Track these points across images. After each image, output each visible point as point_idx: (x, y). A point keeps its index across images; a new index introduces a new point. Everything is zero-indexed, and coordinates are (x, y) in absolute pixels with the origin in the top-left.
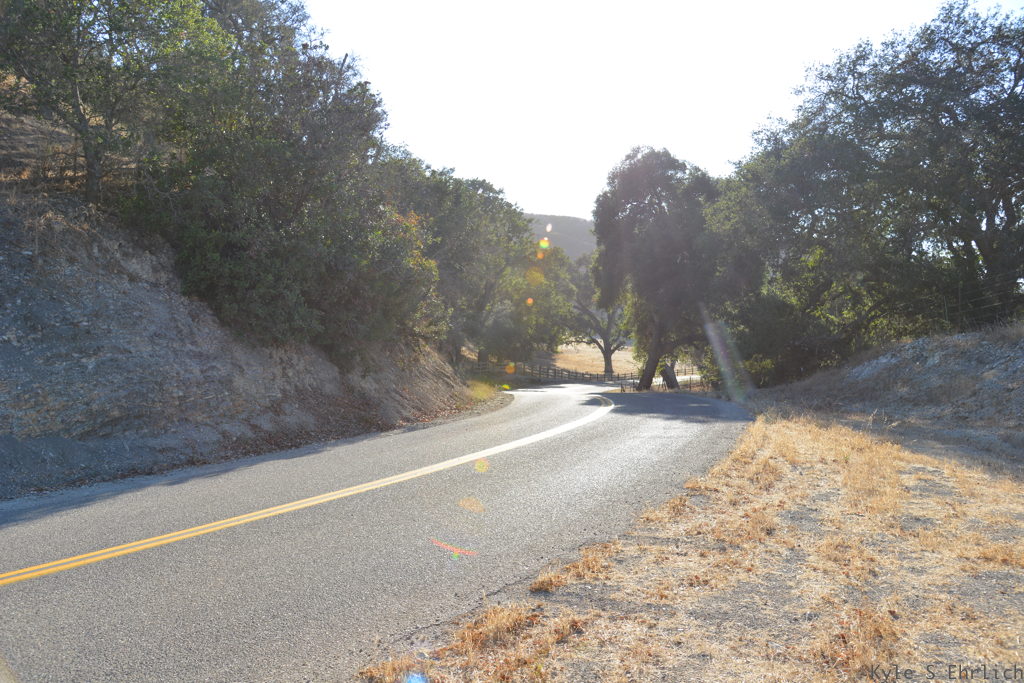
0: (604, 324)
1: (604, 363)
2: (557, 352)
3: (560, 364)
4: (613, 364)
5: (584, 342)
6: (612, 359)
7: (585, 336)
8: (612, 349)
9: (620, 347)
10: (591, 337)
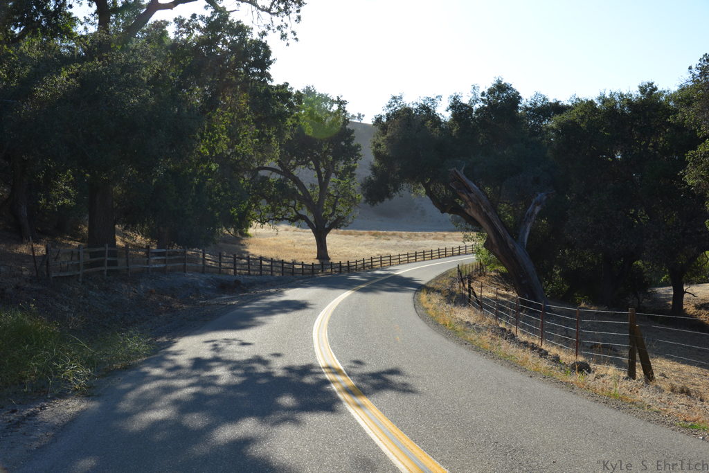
0: (315, 194)
1: (315, 248)
2: (247, 235)
3: (254, 250)
4: (328, 248)
5: (286, 219)
6: (327, 242)
7: (288, 210)
8: (326, 226)
9: (338, 224)
10: (296, 211)
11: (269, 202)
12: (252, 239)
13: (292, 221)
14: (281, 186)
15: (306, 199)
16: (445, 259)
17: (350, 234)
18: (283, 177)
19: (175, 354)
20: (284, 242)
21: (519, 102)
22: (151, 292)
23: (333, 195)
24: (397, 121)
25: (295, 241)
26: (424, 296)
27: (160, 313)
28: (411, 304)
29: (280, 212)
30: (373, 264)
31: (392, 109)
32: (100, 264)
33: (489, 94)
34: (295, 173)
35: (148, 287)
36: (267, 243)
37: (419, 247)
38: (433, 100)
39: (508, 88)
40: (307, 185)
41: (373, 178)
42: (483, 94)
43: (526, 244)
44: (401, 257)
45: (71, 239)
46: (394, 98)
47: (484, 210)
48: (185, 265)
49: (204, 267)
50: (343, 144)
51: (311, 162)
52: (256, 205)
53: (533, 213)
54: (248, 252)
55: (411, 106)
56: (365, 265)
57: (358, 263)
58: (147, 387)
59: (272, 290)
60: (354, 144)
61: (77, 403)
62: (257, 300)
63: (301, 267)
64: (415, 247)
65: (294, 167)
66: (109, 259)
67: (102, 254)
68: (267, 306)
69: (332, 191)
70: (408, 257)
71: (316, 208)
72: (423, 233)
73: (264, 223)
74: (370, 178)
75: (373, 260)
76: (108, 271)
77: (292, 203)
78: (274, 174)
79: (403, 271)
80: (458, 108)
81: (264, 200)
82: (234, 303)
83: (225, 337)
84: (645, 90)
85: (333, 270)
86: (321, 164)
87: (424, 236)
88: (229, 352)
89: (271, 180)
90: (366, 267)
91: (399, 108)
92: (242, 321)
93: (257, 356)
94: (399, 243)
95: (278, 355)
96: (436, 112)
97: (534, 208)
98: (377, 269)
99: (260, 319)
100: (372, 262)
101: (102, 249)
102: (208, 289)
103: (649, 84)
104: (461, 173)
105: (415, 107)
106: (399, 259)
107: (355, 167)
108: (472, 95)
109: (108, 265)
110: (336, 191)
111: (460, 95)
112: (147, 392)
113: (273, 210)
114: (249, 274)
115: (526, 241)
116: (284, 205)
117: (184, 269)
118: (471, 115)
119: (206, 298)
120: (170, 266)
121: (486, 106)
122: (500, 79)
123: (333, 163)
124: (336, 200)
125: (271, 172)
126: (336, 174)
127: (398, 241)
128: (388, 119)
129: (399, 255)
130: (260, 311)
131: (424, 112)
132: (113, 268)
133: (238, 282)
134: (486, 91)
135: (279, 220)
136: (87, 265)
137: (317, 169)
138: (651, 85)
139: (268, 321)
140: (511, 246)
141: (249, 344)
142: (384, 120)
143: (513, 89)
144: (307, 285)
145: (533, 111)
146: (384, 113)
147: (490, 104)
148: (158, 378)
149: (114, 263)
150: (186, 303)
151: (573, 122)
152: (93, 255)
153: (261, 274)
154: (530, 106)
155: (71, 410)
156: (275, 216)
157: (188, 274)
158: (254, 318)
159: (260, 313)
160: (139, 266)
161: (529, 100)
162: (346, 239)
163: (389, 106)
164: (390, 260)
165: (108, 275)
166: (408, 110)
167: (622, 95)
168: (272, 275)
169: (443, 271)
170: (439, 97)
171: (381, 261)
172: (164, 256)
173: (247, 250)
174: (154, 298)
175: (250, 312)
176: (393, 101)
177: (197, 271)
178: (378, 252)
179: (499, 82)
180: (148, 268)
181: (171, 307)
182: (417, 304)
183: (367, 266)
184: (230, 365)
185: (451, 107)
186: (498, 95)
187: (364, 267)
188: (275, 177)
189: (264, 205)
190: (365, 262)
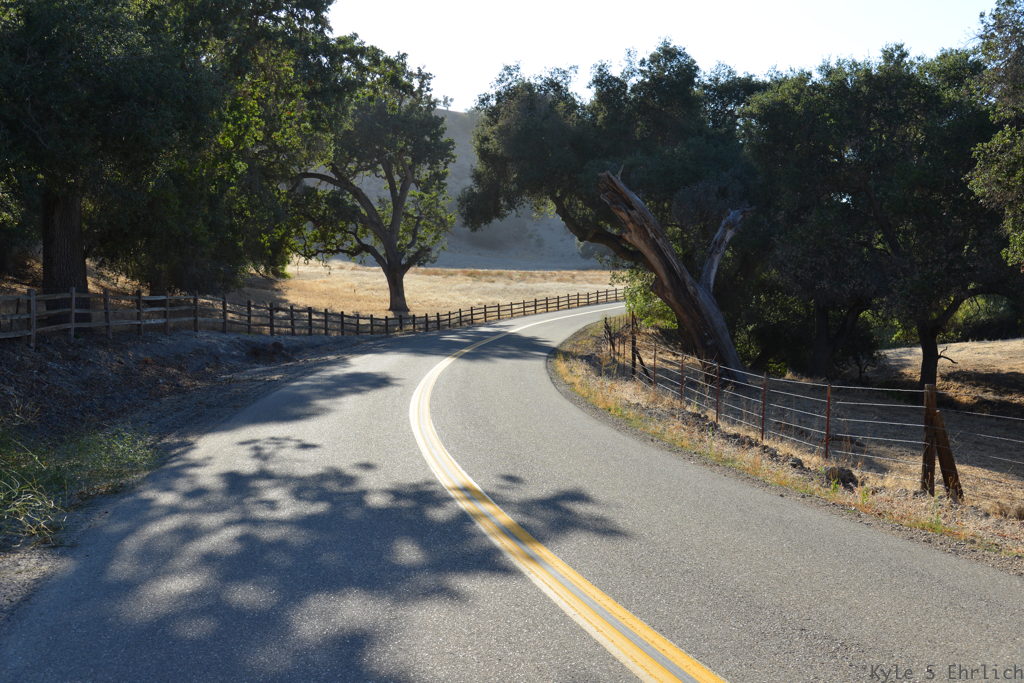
0: (386, 215)
1: (387, 295)
2: (284, 276)
3: (295, 298)
5: (343, 251)
6: (404, 285)
7: (345, 238)
8: (403, 262)
9: (421, 258)
10: (358, 240)
11: (317, 224)
12: (292, 282)
13: (352, 254)
14: (334, 201)
15: (373, 222)
16: (578, 309)
17: (436, 274)
18: (337, 189)
19: (195, 465)
20: (340, 286)
21: (696, 76)
22: (146, 362)
23: (412, 216)
24: (514, 103)
25: (356, 284)
26: (562, 366)
27: (161, 396)
28: (546, 378)
29: (333, 241)
30: (475, 317)
31: (504, 84)
32: (65, 318)
33: (652, 62)
34: (356, 182)
35: (141, 355)
36: (316, 288)
37: (538, 292)
38: (564, 72)
39: (679, 54)
40: (374, 201)
41: (475, 190)
42: (643, 62)
43: (712, 286)
44: (514, 307)
45: (16, 282)
46: (507, 68)
47: (652, 235)
48: (196, 321)
49: (224, 323)
50: (428, 139)
51: (380, 166)
52: (298, 230)
53: (723, 239)
54: (286, 301)
55: (532, 81)
56: (463, 319)
57: (452, 316)
58: (156, 528)
59: (331, 358)
60: (444, 139)
61: (34, 561)
62: (312, 373)
63: (368, 322)
64: (532, 291)
65: (354, 174)
66: (77, 311)
67: (67, 303)
68: (328, 382)
69: (411, 210)
70: (524, 307)
71: (387, 235)
72: (541, 272)
73: (310, 258)
74: (472, 190)
75: (474, 312)
76: (76, 329)
77: (351, 227)
78: (324, 183)
79: (521, 327)
80: (606, 85)
81: (310, 223)
82: (276, 377)
83: (273, 435)
84: (892, 56)
85: (416, 327)
86: (394, 169)
87: (543, 276)
88: (283, 459)
89: (319, 193)
90: (464, 321)
91: (515, 84)
92: (294, 408)
93: (332, 468)
94: (509, 287)
95: (367, 466)
96: (570, 91)
97: (725, 232)
98: (481, 325)
99: (322, 403)
100: (472, 314)
101: (66, 295)
102: (233, 357)
103: (897, 46)
104: (618, 180)
105: (539, 82)
106: (511, 309)
107: (446, 173)
108: (625, 64)
109: (77, 321)
110: (417, 210)
111: (608, 64)
112: (158, 537)
113: (324, 238)
114: (293, 334)
115: (712, 282)
116: (341, 230)
117: (195, 327)
118: (624, 93)
119: (231, 371)
120: (172, 322)
121: (647, 80)
122: (668, 41)
123: (411, 168)
124: (418, 223)
125: (319, 180)
126: (417, 183)
127: (508, 284)
128: (498, 100)
129: (512, 304)
130: (320, 390)
131: (552, 92)
132: (85, 325)
133: (277, 346)
134: (647, 58)
135: (333, 252)
136: (42, 322)
137: (389, 177)
138: (899, 47)
139: (335, 407)
140: (691, 289)
141: (314, 446)
142: (493, 102)
143: (687, 57)
144: (382, 349)
145: (715, 90)
146: (493, 92)
147: (652, 78)
148: (173, 510)
149: (86, 318)
150: (201, 379)
151: (783, 104)
152: (51, 305)
153: (310, 334)
154: (710, 83)
155: (24, 577)
156: (325, 246)
157: (199, 334)
158: (312, 402)
159: (320, 393)
160: (126, 322)
161: (708, 73)
162: (430, 281)
163: (501, 81)
164: (499, 311)
165: (75, 336)
166: (529, 87)
167: (855, 64)
168: (326, 334)
169: (580, 327)
170: (574, 68)
171: (485, 313)
172: (164, 306)
173: (284, 297)
174: (151, 372)
175: (304, 392)
176: (506, 72)
177: (214, 329)
178: (480, 300)
179: (666, 44)
180: (139, 325)
181: (178, 385)
182: (554, 376)
183: (466, 321)
184: (292, 485)
185: (594, 82)
186: (665, 65)
187: (461, 322)
188: (325, 189)
189: (309, 229)
190: (463, 314)
